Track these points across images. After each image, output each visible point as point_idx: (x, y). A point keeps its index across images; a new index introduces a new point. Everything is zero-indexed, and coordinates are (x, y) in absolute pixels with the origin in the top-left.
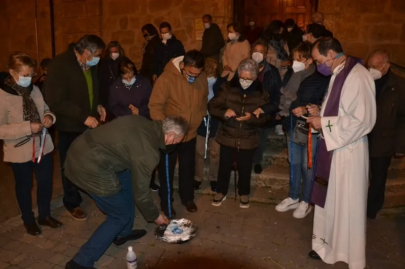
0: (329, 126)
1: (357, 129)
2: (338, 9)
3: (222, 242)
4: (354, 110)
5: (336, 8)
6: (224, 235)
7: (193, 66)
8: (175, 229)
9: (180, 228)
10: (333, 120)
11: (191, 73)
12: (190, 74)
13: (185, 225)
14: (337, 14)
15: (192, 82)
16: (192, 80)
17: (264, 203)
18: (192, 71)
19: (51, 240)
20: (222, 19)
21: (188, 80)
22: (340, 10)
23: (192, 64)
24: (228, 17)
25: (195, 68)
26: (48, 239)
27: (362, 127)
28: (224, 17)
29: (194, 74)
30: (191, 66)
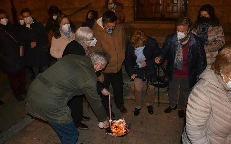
3: (146, 133)
6: (146, 127)
7: (109, 22)
11: (109, 27)
12: (109, 28)
15: (111, 33)
16: (111, 31)
17: (166, 103)
18: (109, 26)
19: (42, 140)
21: (108, 32)
23: (108, 20)
25: (110, 23)
26: (39, 140)
29: (111, 28)
30: (107, 22)
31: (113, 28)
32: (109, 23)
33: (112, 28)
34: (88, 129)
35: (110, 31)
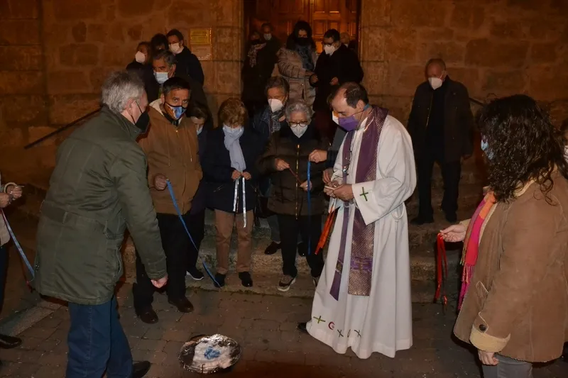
0: (364, 194)
1: (398, 192)
2: (387, 19)
4: (393, 170)
5: (385, 19)
8: (208, 353)
9: (214, 349)
10: (368, 186)
13: (221, 344)
14: (386, 26)
20: (229, 31)
22: (391, 20)
24: (238, 28)
27: (402, 190)
28: (232, 28)
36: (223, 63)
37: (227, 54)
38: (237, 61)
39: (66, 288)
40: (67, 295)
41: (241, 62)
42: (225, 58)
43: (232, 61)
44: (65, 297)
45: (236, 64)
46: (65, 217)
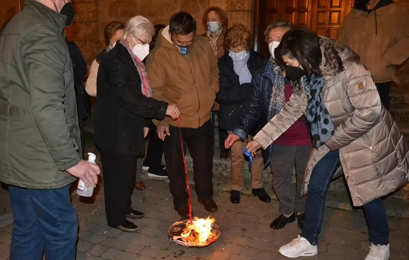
3: (249, 247)
6: (252, 238)
11: (180, 42)
12: (180, 44)
15: (185, 53)
16: (184, 50)
18: (181, 40)
21: (180, 51)
29: (185, 43)
30: (177, 34)
31: (189, 44)
32: (180, 35)
33: (187, 44)
34: (136, 231)
35: (182, 50)
36: (235, 12)
37: (239, 5)
38: (248, 11)
39: (21, 176)
40: (24, 182)
41: (251, 11)
42: (237, 8)
43: (243, 10)
44: (22, 184)
45: (246, 14)
46: (8, 110)
